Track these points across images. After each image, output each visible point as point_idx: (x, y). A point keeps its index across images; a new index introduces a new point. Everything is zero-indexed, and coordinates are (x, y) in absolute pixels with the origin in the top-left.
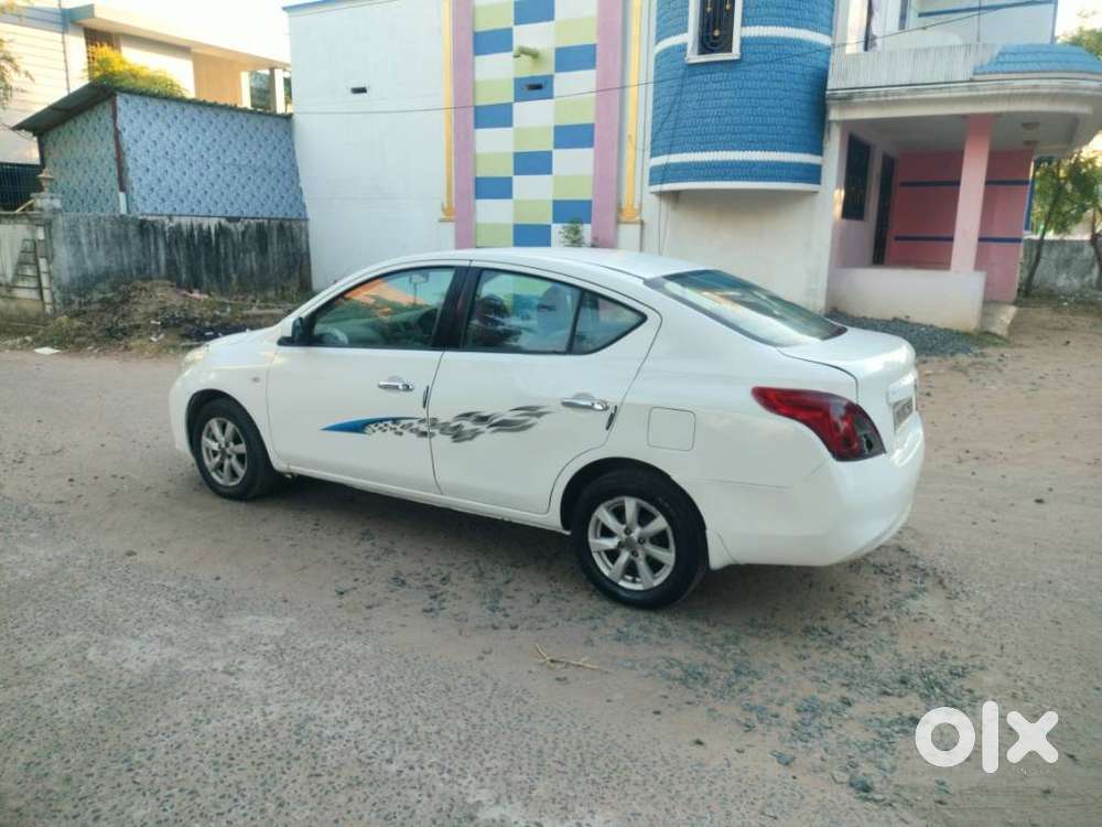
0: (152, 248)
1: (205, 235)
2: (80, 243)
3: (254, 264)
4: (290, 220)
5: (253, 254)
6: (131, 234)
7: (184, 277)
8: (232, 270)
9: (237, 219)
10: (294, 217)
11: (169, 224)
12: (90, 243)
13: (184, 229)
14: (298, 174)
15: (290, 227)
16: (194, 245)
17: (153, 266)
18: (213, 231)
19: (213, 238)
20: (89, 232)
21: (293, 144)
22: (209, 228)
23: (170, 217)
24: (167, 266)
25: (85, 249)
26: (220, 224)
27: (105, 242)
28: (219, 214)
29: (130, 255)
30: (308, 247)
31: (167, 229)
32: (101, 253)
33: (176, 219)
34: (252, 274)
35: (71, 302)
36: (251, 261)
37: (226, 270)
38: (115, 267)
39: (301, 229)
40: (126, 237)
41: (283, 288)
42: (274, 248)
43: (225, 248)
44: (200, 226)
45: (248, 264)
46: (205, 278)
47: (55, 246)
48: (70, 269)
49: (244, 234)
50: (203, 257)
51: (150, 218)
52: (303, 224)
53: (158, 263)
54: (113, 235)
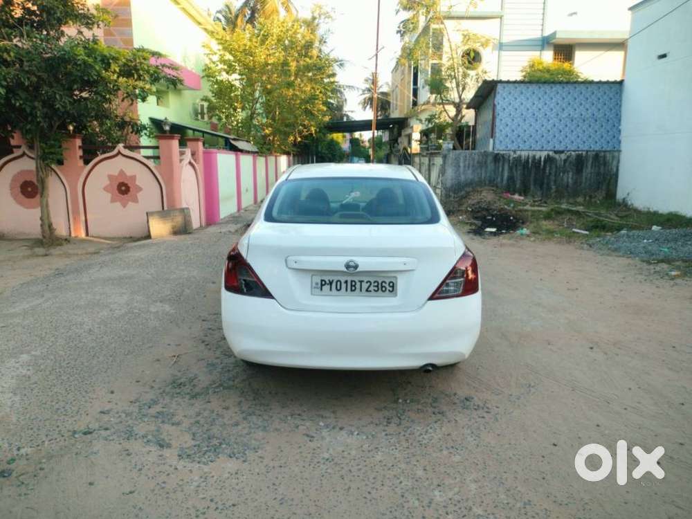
0: (501, 169)
1: (537, 163)
2: (459, 166)
3: (570, 180)
4: (605, 152)
5: (570, 174)
6: (489, 161)
7: (518, 186)
8: (552, 183)
9: (562, 152)
10: (608, 149)
11: (513, 155)
12: (465, 166)
13: (523, 157)
14: (620, 120)
15: (605, 157)
16: (528, 168)
17: (499, 179)
18: (543, 159)
19: (542, 163)
20: (465, 160)
21: (621, 101)
22: (540, 158)
23: (515, 152)
24: (508, 180)
25: (462, 169)
26: (548, 155)
27: (473, 166)
28: (549, 149)
29: (486, 172)
30: (617, 170)
31: (511, 158)
32: (470, 172)
33: (518, 153)
34: (568, 186)
35: (450, 196)
36: (569, 178)
37: (548, 184)
38: (476, 179)
39: (613, 157)
40: (486, 162)
41: (591, 197)
42: (588, 170)
43: (550, 170)
44: (534, 157)
45: (565, 180)
46: (532, 187)
47: (446, 168)
48: (452, 180)
49: (565, 161)
50: (533, 175)
51: (502, 152)
52: (616, 154)
53: (502, 176)
54: (478, 162)
